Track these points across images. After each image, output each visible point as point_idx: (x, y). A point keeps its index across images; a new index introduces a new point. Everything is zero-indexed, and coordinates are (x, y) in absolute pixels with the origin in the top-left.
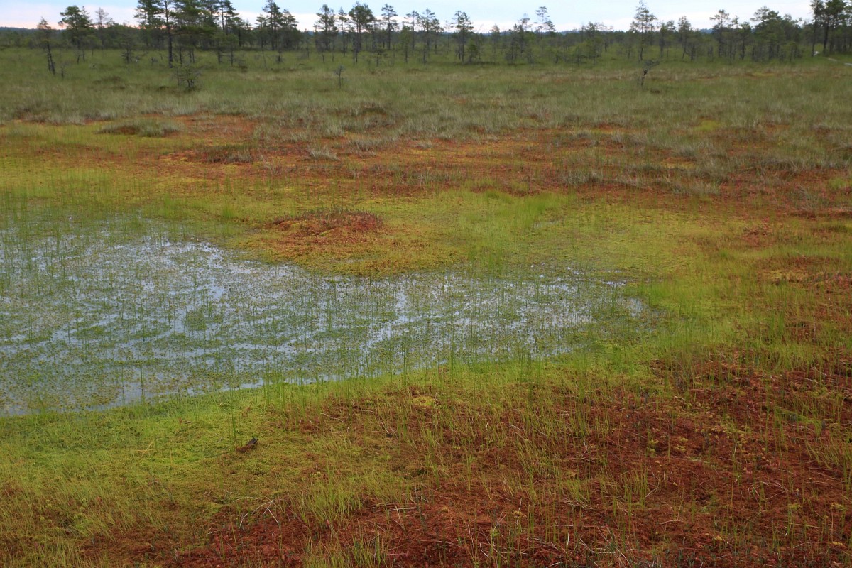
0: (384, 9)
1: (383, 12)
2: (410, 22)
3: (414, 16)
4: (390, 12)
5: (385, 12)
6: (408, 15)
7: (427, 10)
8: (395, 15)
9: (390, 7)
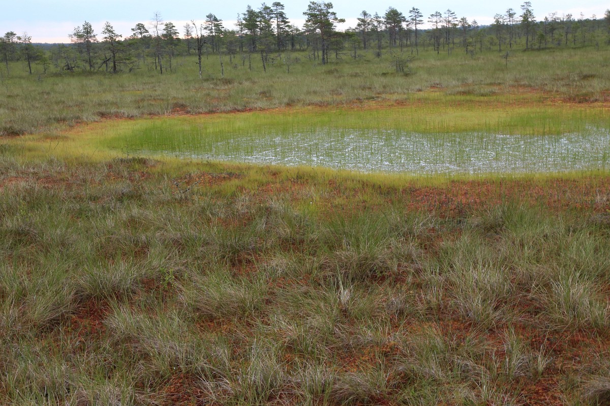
0: (411, 11)
1: (410, 15)
2: (434, 21)
3: (436, 16)
4: (416, 14)
5: (412, 14)
6: (432, 15)
7: (448, 10)
8: (421, 16)
9: (417, 9)
